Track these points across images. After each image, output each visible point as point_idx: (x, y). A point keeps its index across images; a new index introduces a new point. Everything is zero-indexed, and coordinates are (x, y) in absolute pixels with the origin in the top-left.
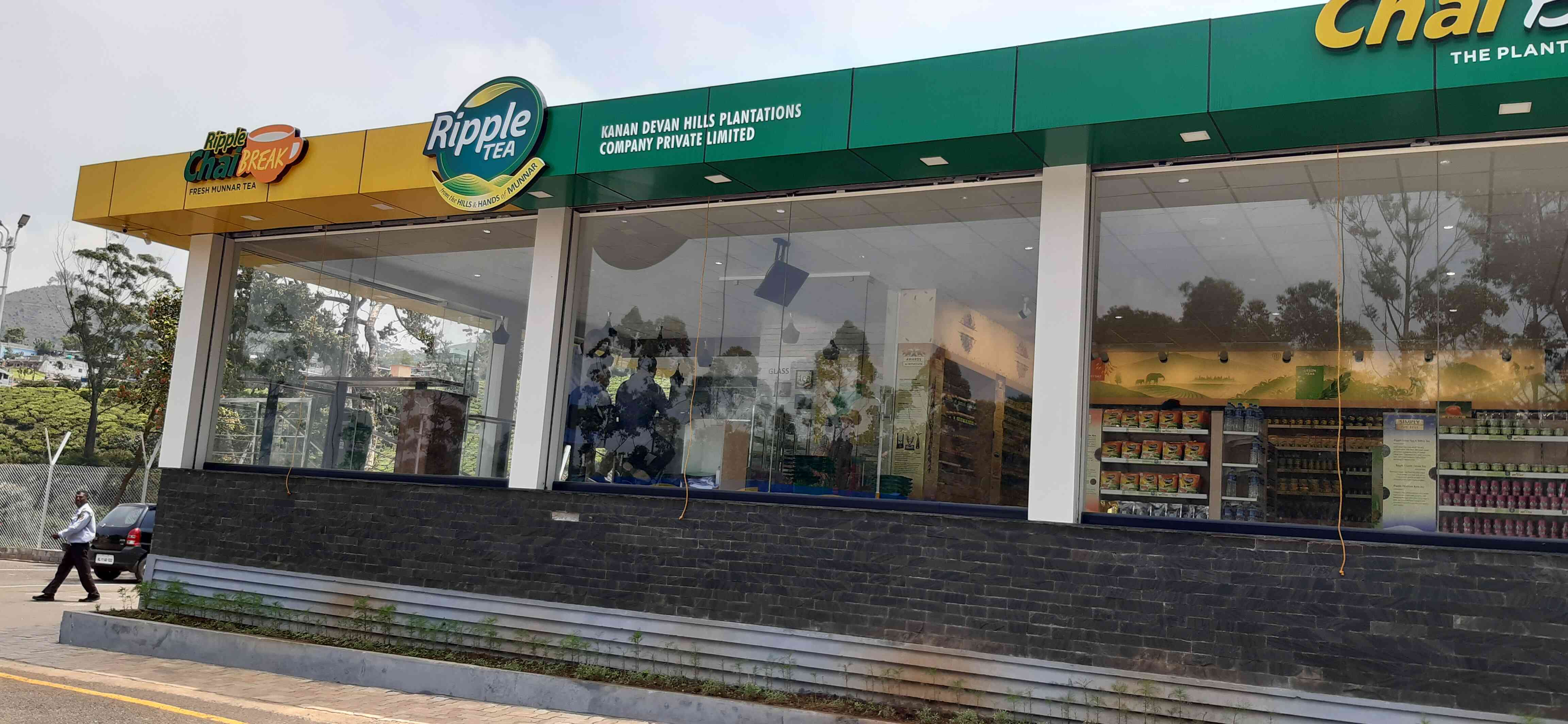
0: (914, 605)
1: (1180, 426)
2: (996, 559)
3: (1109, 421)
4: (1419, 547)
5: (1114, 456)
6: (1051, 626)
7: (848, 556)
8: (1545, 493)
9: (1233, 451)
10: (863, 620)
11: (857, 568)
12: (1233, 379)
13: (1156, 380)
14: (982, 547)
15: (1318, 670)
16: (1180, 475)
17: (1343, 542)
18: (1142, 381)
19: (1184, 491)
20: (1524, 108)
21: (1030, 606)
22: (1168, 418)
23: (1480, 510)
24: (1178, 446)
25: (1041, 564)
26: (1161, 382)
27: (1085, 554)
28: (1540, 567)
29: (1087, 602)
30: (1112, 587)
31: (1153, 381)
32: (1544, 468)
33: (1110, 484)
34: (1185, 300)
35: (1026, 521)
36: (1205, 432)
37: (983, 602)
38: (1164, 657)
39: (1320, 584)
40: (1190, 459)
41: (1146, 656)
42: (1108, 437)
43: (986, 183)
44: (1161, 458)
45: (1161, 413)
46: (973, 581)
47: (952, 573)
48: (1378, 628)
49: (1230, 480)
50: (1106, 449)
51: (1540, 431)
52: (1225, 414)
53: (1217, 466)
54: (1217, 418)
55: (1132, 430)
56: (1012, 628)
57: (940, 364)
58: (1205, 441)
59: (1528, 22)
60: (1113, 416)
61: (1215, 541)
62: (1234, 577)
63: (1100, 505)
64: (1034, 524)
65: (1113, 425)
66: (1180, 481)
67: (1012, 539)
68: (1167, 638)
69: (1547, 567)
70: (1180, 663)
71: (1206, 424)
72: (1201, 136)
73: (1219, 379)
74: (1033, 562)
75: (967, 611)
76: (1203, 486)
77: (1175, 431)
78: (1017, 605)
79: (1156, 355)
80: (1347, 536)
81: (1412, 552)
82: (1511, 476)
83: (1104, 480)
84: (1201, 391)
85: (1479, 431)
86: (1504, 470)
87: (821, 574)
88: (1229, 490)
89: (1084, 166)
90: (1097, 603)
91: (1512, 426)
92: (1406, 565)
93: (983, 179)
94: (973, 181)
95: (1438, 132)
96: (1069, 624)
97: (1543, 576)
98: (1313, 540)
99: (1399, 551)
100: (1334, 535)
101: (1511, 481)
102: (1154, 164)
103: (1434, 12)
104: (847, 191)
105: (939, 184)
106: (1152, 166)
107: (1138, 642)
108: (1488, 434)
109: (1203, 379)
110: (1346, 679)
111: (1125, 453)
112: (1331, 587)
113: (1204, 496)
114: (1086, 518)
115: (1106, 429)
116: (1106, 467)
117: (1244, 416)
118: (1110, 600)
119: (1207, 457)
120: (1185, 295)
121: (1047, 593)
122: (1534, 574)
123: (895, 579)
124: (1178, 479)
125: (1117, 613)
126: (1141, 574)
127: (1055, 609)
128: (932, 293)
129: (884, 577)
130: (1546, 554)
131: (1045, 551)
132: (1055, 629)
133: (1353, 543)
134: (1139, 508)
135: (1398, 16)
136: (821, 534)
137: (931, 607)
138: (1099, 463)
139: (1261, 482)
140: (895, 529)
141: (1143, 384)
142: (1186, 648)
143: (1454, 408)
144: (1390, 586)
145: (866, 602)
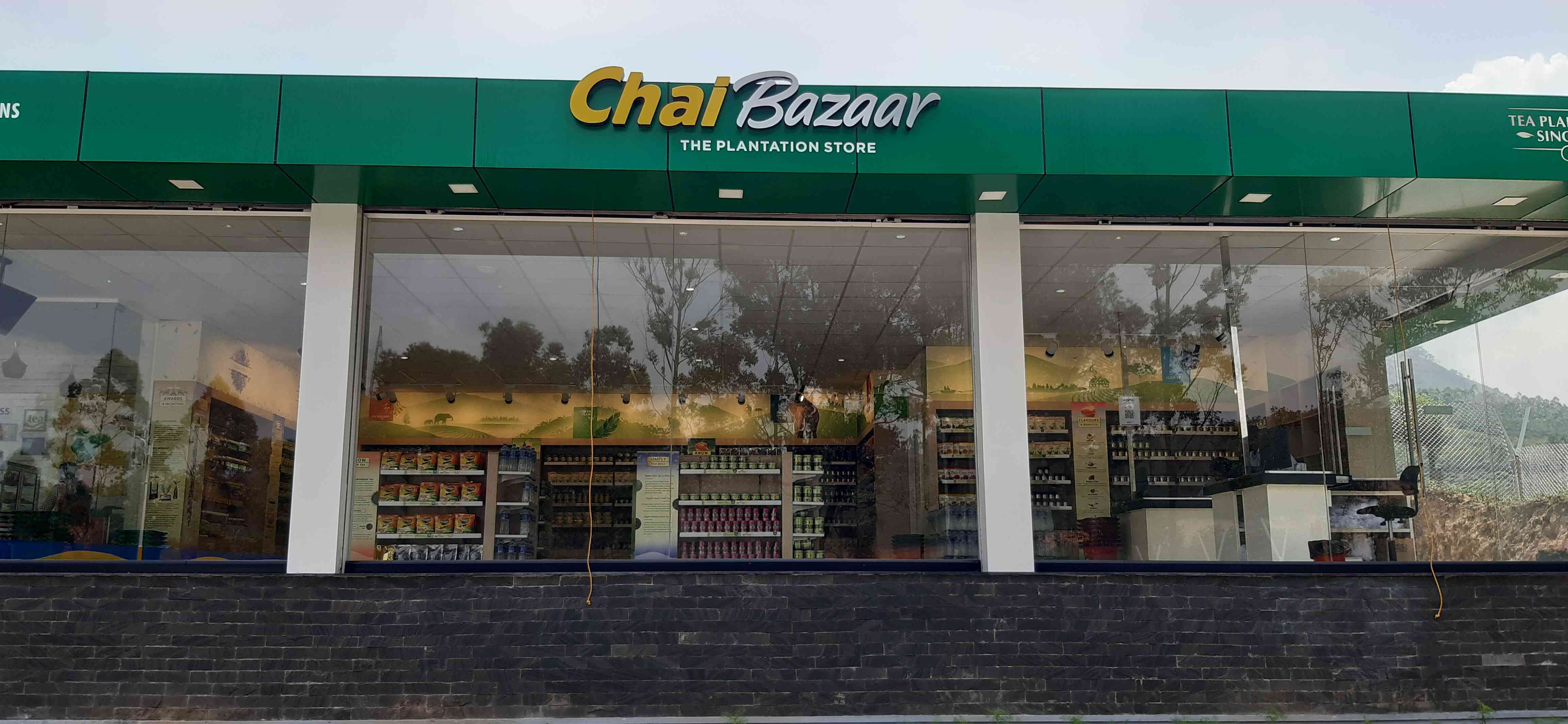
0: (150, 677)
1: (457, 467)
2: (250, 618)
3: (388, 464)
4: (653, 573)
5: (392, 500)
6: (307, 683)
7: (69, 628)
8: (761, 518)
9: (508, 490)
10: (86, 700)
11: (81, 640)
12: (517, 420)
13: (444, 421)
14: (234, 606)
15: (567, 695)
16: (456, 516)
17: (590, 574)
18: (429, 421)
19: (460, 531)
20: (737, 194)
21: (286, 665)
22: (446, 459)
23: (712, 534)
24: (455, 487)
25: (299, 618)
26: (449, 422)
27: (346, 606)
28: (746, 584)
29: (348, 654)
30: (373, 636)
31: (441, 422)
32: (761, 496)
33: (386, 528)
34: (485, 340)
35: (285, 575)
36: (481, 472)
37: (234, 665)
38: (423, 703)
39: (571, 614)
40: (466, 500)
41: (406, 703)
42: (385, 481)
43: (249, 213)
44: (438, 500)
45: (439, 455)
46: (221, 644)
47: (197, 638)
48: (619, 651)
49: (503, 518)
50: (383, 493)
51: (758, 465)
52: (500, 455)
53: (492, 504)
54: (492, 458)
55: (410, 472)
56: (264, 691)
57: (205, 404)
58: (480, 481)
59: (740, 122)
60: (391, 459)
61: (476, 581)
62: (492, 616)
63: (376, 550)
64: (292, 576)
65: (391, 468)
66: (456, 522)
67: (268, 594)
68: (426, 682)
69: (751, 584)
70: (440, 706)
71: (482, 465)
72: (468, 189)
73: (505, 419)
74: (291, 617)
75: (213, 678)
76: (477, 526)
77: (452, 472)
78: (270, 666)
79: (443, 396)
80: (595, 567)
81: (646, 579)
82: (736, 504)
83: (380, 524)
84: (487, 431)
85: (712, 466)
86: (731, 499)
87: (33, 652)
88: (502, 529)
89: (355, 206)
90: (358, 654)
91: (738, 461)
92: (642, 591)
93: (245, 209)
94: (235, 210)
95: (673, 208)
96: (328, 679)
97: (748, 591)
98: (565, 574)
99: (638, 579)
100: (582, 568)
101: (735, 508)
102: (426, 211)
103: (668, 103)
104: (80, 207)
105: (195, 209)
106: (424, 213)
107: (397, 689)
108: (719, 468)
109: (490, 419)
110: (590, 702)
111: (402, 496)
112: (578, 616)
113: (478, 536)
114: (350, 567)
115: (384, 472)
116: (382, 511)
117: (518, 456)
118: (370, 651)
119: (482, 497)
120: (485, 335)
121: (305, 649)
122: (742, 591)
123: (127, 650)
124: (454, 520)
125: (378, 663)
126: (402, 620)
127: (313, 665)
128: (197, 325)
129: (115, 649)
130: (751, 573)
131: (302, 605)
132: (312, 686)
133: (598, 574)
134: (414, 550)
135: (638, 102)
136: (35, 604)
137: (170, 678)
138: (376, 507)
139: (531, 518)
140: (128, 594)
141: (432, 424)
142: (445, 689)
143: (702, 444)
144: (628, 610)
145: (91, 680)
